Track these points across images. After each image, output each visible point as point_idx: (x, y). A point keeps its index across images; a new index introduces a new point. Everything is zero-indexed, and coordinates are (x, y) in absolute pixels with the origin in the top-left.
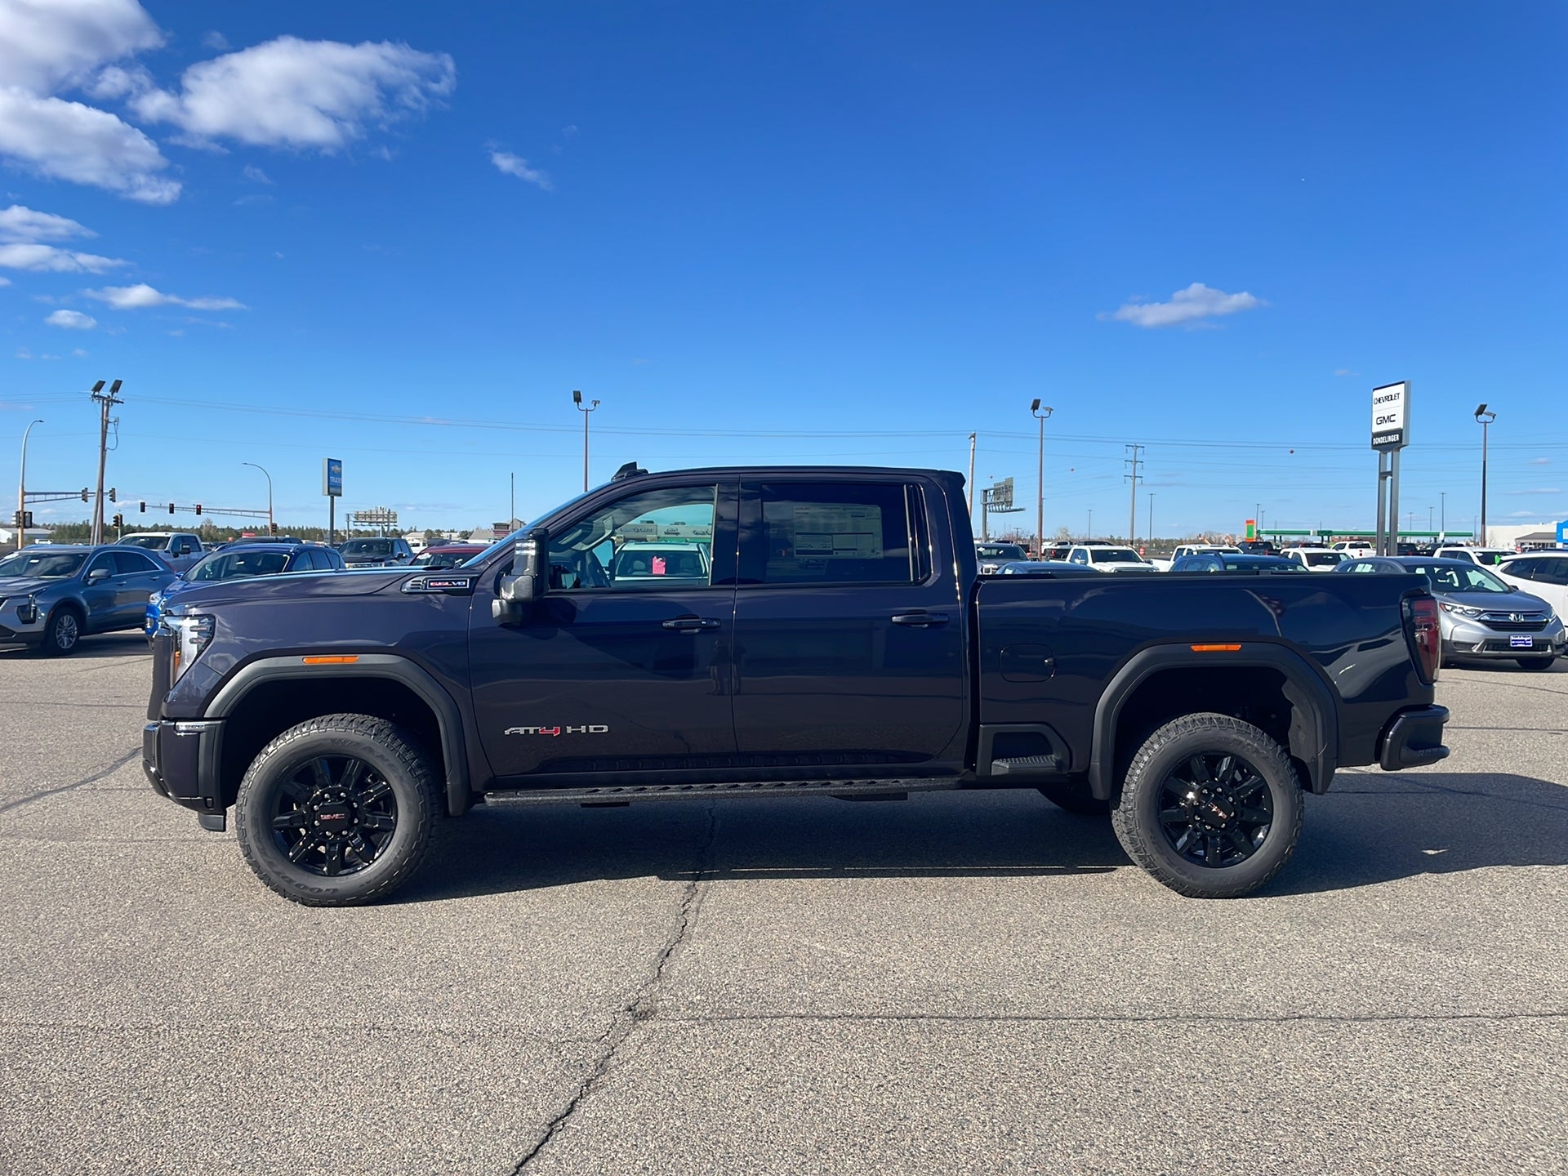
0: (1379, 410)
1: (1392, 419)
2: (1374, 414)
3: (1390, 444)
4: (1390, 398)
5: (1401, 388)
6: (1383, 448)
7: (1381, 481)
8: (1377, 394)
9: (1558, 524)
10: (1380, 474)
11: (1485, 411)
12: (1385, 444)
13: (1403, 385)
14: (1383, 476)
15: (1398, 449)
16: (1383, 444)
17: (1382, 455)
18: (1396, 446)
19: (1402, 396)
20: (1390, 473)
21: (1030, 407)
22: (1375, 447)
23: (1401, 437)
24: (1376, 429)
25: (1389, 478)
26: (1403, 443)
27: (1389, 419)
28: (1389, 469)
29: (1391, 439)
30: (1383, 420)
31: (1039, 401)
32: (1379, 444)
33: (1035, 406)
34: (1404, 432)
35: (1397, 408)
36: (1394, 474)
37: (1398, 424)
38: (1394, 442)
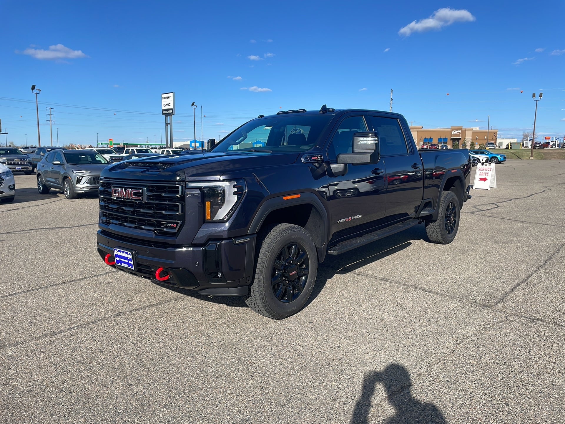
0: (165, 102)
1: (169, 105)
2: (162, 103)
3: (169, 113)
4: (168, 98)
5: (171, 95)
6: (167, 115)
7: (166, 126)
8: (163, 96)
9: (190, 142)
10: (166, 124)
11: (194, 104)
12: (167, 113)
13: (172, 93)
14: (167, 124)
15: (172, 116)
16: (166, 113)
17: (166, 117)
18: (171, 114)
19: (172, 97)
20: (169, 124)
21: (31, 88)
22: (163, 114)
23: (173, 111)
24: (164, 108)
25: (169, 125)
26: (174, 113)
27: (168, 105)
28: (169, 122)
29: (169, 112)
30: (166, 105)
31: (35, 86)
32: (165, 113)
33: (33, 88)
34: (173, 110)
35: (171, 101)
36: (171, 124)
37: (171, 107)
38: (170, 113)
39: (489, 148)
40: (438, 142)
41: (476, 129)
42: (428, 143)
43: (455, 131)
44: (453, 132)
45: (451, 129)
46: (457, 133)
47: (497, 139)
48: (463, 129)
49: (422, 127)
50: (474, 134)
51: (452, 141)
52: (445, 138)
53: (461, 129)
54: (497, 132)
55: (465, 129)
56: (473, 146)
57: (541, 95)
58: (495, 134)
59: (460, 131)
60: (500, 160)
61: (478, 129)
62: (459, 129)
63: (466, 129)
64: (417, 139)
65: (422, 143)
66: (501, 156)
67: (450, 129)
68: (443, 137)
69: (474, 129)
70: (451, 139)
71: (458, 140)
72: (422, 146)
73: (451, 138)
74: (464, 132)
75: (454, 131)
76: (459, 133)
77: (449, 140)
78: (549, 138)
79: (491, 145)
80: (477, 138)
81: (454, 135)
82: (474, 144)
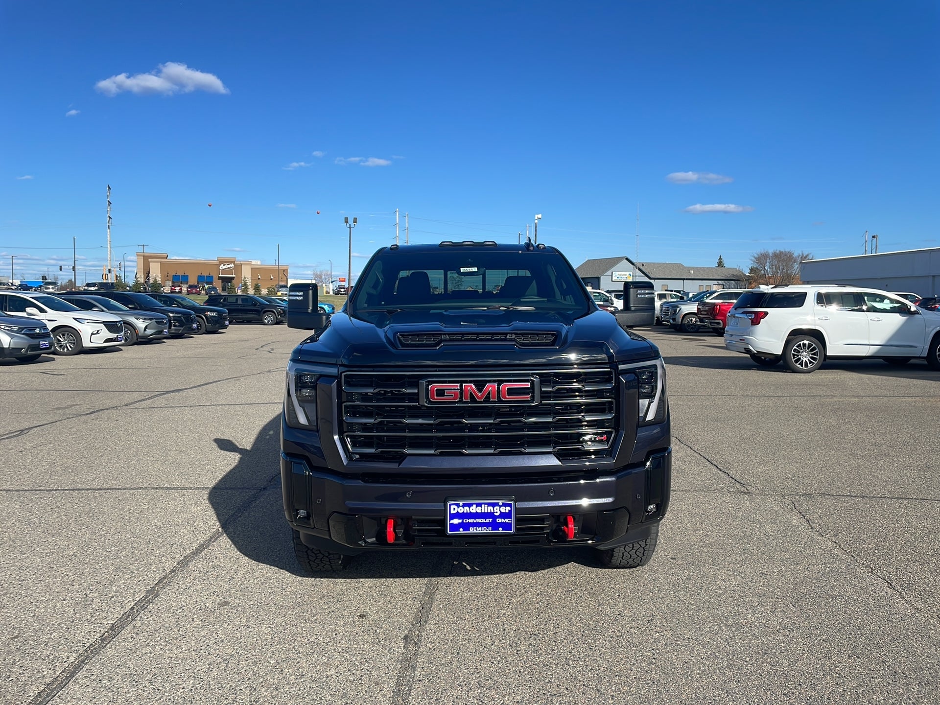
39: (282, 294)
40: (198, 282)
41: (256, 262)
42: (181, 283)
43: (224, 265)
44: (222, 267)
45: (218, 262)
46: (229, 268)
47: (288, 280)
48: (237, 262)
49: (166, 255)
50: (254, 271)
51: (221, 281)
52: (208, 275)
53: (234, 262)
54: (287, 270)
55: (240, 262)
56: (258, 290)
57: (355, 221)
58: (285, 271)
59: (232, 265)
60: (327, 312)
61: (259, 263)
62: (229, 262)
63: (242, 262)
64: (160, 276)
65: (170, 283)
66: (329, 306)
67: (216, 262)
68: (205, 274)
69: (254, 262)
70: (220, 278)
71: (230, 279)
72: (171, 289)
73: (220, 276)
74: (238, 268)
75: (222, 265)
76: (231, 267)
77: (215, 279)
78: (344, 280)
79: (284, 289)
80: (259, 277)
81: (224, 271)
82: (259, 287)
